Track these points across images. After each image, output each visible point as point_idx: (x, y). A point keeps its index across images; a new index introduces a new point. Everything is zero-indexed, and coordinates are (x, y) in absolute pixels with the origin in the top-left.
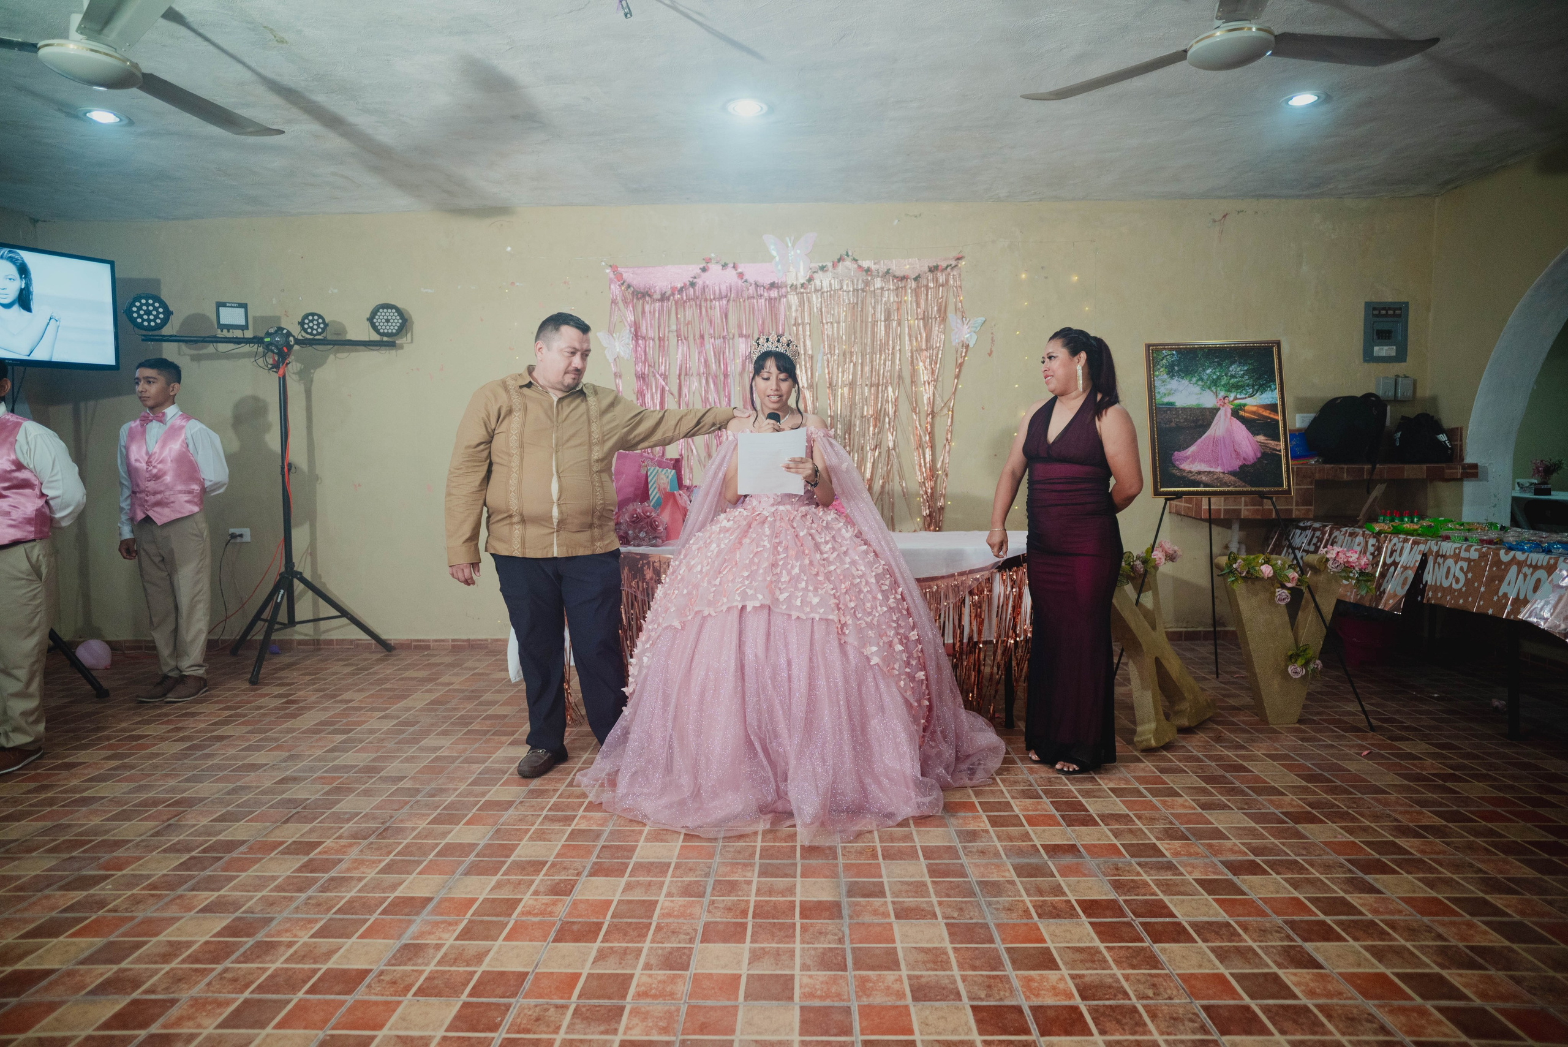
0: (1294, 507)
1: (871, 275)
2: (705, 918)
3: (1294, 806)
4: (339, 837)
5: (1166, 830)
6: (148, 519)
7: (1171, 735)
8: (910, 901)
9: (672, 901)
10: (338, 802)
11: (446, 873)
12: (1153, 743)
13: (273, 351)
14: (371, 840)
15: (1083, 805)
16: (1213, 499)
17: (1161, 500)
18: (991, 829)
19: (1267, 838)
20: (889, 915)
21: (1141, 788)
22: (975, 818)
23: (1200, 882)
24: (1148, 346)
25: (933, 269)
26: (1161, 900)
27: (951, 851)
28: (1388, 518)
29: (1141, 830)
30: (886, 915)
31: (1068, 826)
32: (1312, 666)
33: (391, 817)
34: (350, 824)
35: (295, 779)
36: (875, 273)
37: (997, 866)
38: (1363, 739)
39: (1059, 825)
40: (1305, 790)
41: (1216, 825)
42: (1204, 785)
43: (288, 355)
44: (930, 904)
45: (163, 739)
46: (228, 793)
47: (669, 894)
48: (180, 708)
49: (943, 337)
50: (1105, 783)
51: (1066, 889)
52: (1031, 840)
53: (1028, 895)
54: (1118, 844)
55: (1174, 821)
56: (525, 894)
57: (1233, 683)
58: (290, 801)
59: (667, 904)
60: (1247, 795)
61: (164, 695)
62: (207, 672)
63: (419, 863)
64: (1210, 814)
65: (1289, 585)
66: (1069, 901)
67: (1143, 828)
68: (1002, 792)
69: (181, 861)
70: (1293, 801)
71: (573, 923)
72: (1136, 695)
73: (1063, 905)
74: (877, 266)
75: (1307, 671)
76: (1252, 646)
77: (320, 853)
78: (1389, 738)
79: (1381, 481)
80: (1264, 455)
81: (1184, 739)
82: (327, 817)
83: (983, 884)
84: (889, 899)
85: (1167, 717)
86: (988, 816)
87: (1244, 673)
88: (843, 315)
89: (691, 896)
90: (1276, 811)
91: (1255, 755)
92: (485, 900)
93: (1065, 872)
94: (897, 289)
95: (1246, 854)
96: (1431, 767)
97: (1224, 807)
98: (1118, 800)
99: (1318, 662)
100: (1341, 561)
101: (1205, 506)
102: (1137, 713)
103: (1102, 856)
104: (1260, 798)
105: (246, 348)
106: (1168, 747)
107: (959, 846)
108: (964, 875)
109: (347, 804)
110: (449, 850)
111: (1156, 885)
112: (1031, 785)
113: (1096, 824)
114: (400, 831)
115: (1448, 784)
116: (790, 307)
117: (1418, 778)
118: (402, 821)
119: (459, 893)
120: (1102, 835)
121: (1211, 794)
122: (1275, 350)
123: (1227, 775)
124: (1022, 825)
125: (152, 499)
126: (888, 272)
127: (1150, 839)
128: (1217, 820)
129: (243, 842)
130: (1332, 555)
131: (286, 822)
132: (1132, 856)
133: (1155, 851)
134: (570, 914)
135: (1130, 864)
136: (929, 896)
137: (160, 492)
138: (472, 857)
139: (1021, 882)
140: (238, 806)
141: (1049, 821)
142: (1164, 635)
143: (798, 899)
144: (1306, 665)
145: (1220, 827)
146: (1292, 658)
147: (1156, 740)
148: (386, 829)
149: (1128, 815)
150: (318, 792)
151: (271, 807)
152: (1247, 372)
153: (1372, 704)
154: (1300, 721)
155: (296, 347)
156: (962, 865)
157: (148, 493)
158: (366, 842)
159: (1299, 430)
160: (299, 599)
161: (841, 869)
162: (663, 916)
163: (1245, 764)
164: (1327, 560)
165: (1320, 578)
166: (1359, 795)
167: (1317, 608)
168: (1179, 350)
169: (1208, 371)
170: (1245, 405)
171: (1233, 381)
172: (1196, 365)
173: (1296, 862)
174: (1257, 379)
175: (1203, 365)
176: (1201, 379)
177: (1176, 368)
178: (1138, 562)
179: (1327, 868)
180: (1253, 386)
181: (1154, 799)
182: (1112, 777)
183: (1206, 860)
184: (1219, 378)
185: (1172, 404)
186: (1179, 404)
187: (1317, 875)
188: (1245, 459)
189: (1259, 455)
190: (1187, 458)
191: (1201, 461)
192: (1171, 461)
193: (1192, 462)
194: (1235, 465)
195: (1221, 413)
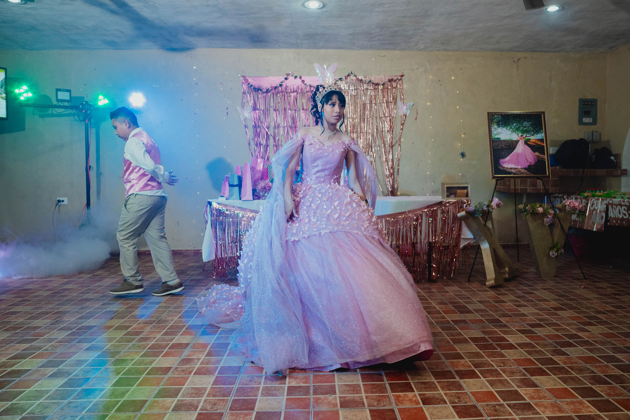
1: (362, 83)
3: (554, 305)
5: (503, 314)
7: (501, 281)
11: (193, 335)
19: (545, 316)
23: (518, 330)
24: (488, 113)
25: (390, 81)
28: (590, 191)
29: (491, 314)
31: (461, 313)
33: (160, 316)
36: (364, 82)
38: (582, 282)
39: (457, 313)
40: (559, 300)
41: (523, 312)
42: (517, 299)
49: (395, 111)
52: (446, 319)
54: (483, 319)
55: (505, 311)
60: (535, 302)
64: (520, 308)
67: (493, 314)
70: (554, 304)
74: (365, 79)
75: (558, 254)
78: (592, 282)
80: (538, 161)
81: (507, 283)
90: (547, 307)
93: (462, 328)
94: (374, 89)
96: (609, 291)
97: (525, 306)
100: (572, 206)
103: (477, 323)
104: (540, 303)
110: (191, 327)
113: (473, 313)
114: (166, 321)
115: (616, 297)
117: (605, 295)
118: (165, 318)
120: (476, 316)
122: (542, 116)
126: (370, 82)
127: (496, 317)
128: (523, 310)
130: (567, 203)
144: (557, 251)
146: (551, 248)
149: (486, 310)
152: (530, 125)
159: (553, 154)
163: (533, 292)
164: (566, 206)
165: (563, 214)
166: (581, 301)
167: (562, 227)
168: (502, 115)
169: (514, 124)
170: (530, 139)
171: (525, 129)
172: (509, 122)
173: (557, 323)
174: (535, 128)
175: (512, 122)
176: (511, 128)
177: (501, 123)
178: (485, 207)
179: (569, 325)
180: (533, 131)
181: (496, 304)
182: (477, 297)
183: (520, 324)
184: (519, 127)
185: (499, 138)
186: (502, 139)
187: (565, 327)
188: (530, 163)
189: (536, 161)
190: (506, 162)
191: (512, 163)
192: (499, 163)
193: (508, 164)
194: (526, 165)
195: (520, 143)
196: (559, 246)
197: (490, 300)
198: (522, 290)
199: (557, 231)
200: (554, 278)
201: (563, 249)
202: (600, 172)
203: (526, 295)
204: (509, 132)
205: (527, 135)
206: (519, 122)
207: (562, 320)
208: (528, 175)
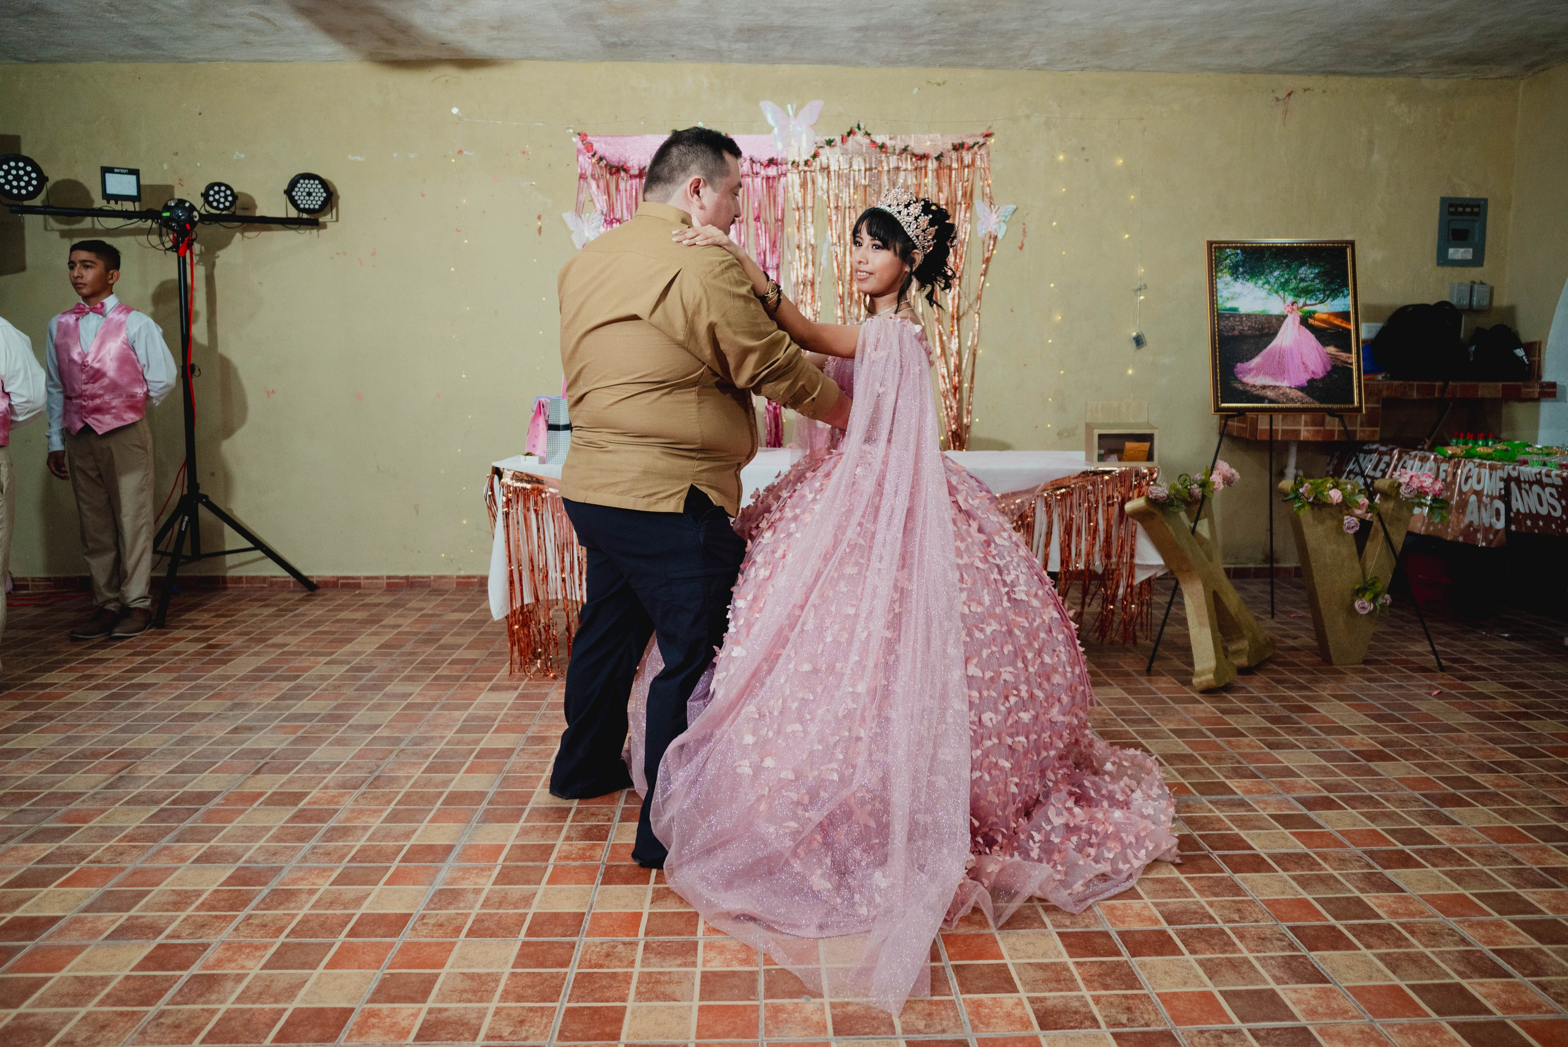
1: (886, 152)
3: (1365, 745)
4: (326, 787)
5: (1234, 769)
6: (87, 429)
7: (1231, 675)
10: (310, 752)
11: (461, 822)
12: (1212, 683)
14: (362, 789)
19: (1340, 776)
23: (1275, 817)
24: (1210, 244)
25: (957, 148)
26: (1237, 834)
28: (1461, 441)
29: (1207, 769)
32: (1380, 600)
33: (378, 766)
34: (333, 774)
35: (249, 729)
36: (891, 150)
38: (1432, 679)
40: (1375, 729)
41: (1286, 764)
42: (1270, 725)
45: (73, 687)
46: (176, 744)
54: (1187, 783)
55: (1242, 760)
56: (555, 839)
58: (254, 751)
60: (1315, 734)
63: (426, 811)
64: (1278, 753)
65: (1359, 512)
67: (1211, 767)
69: (152, 813)
70: (1362, 740)
74: (893, 143)
75: (1375, 606)
76: (1317, 579)
77: (308, 803)
78: (1461, 678)
80: (1335, 368)
81: (1244, 679)
82: (304, 767)
90: (1347, 750)
91: (1320, 695)
92: (514, 846)
94: (916, 168)
95: (1320, 791)
96: (1503, 706)
97: (1293, 746)
98: (1179, 740)
99: (1386, 596)
100: (1413, 486)
101: (1263, 426)
102: (1194, 651)
104: (1329, 738)
109: (321, 753)
110: (456, 798)
111: (1231, 821)
114: (392, 780)
115: (1520, 722)
116: (790, 188)
117: (1491, 717)
118: (392, 770)
119: (483, 840)
121: (1278, 734)
122: (1349, 251)
125: (89, 404)
126: (905, 150)
127: (1218, 778)
128: (1286, 759)
129: (216, 794)
130: (1406, 479)
131: (258, 772)
132: (1202, 795)
133: (1225, 789)
135: (1202, 802)
137: (99, 396)
138: (484, 805)
144: (1374, 599)
145: (1290, 765)
146: (1360, 593)
147: (1216, 680)
148: (377, 778)
149: (1194, 756)
150: (283, 741)
151: (233, 757)
152: (1317, 276)
153: (1441, 644)
154: (1365, 662)
157: (85, 398)
158: (358, 792)
159: (1370, 340)
163: (1311, 704)
164: (1400, 485)
165: (1390, 505)
166: (1432, 734)
167: (1387, 537)
168: (1244, 249)
169: (1276, 273)
170: (1314, 312)
171: (1302, 285)
172: (1263, 267)
173: (1371, 797)
174: (1329, 283)
175: (1270, 267)
176: (1268, 282)
177: (1241, 269)
178: (1196, 486)
179: (1402, 802)
180: (1324, 291)
181: (1218, 740)
182: (1171, 718)
183: (1279, 798)
184: (1287, 281)
185: (1235, 309)
186: (1243, 310)
187: (1394, 809)
188: (1313, 373)
189: (1329, 368)
190: (1251, 370)
191: (1265, 374)
192: (1233, 374)
193: (1257, 375)
194: (1303, 378)
195: (1289, 321)
196: (1379, 586)
197: (1203, 729)
198: (1283, 699)
199: (1375, 549)
200: (1363, 666)
201: (1388, 593)
202: (1488, 390)
203: (1293, 715)
204: (1262, 293)
205: (1308, 302)
206: (1288, 266)
207: (1384, 789)
208: (1305, 406)
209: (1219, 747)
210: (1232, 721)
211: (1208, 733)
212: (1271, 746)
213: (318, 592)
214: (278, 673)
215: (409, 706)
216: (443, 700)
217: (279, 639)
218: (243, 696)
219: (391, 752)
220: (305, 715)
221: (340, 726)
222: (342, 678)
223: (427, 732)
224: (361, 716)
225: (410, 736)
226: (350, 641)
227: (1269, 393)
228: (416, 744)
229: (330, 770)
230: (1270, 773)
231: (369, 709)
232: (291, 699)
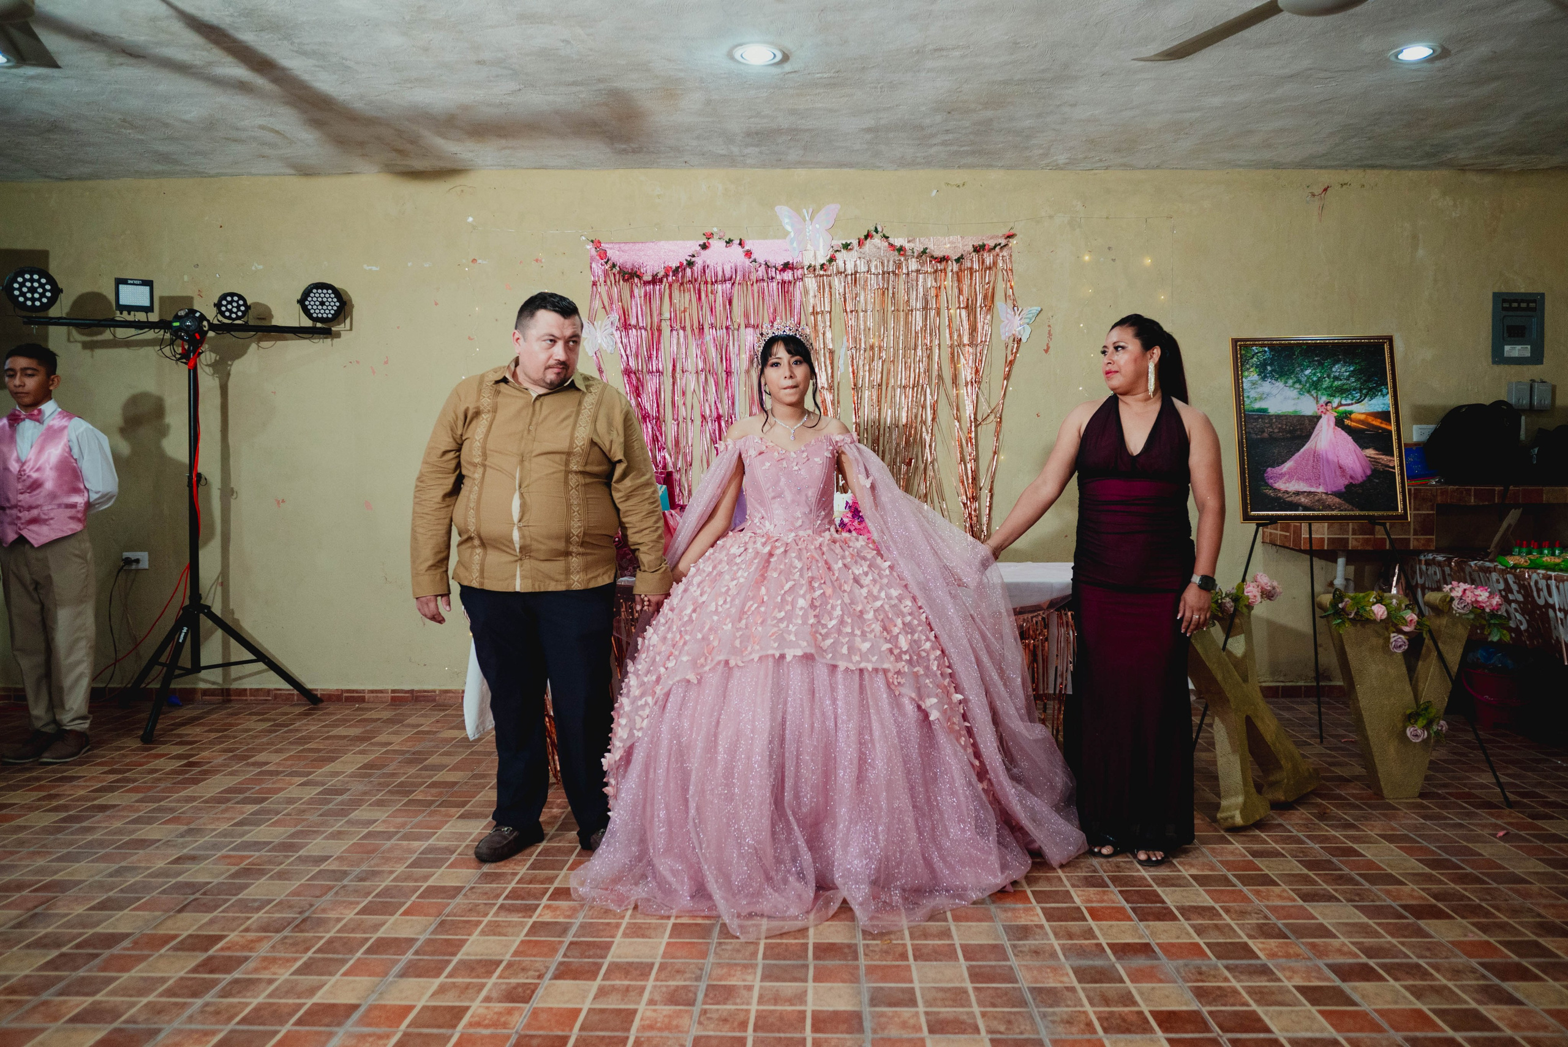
0: (1412, 537)
1: (905, 255)
2: (695, 1031)
3: (1415, 898)
4: (247, 930)
5: (1260, 927)
6: (22, 540)
7: (1262, 811)
8: (947, 1011)
9: (655, 1011)
10: (246, 886)
11: (377, 975)
12: (1239, 820)
13: (182, 338)
14: (285, 933)
15: (1158, 896)
16: (1316, 526)
17: (1252, 526)
18: (1046, 924)
19: (1383, 937)
20: (920, 1029)
21: (1230, 875)
22: (1026, 910)
23: (1301, 989)
24: (1235, 341)
25: (978, 249)
26: (1254, 1012)
27: (997, 951)
28: (1524, 550)
29: (1229, 925)
30: (917, 1028)
31: (1141, 920)
32: (1435, 728)
34: (260, 914)
35: (193, 858)
36: (910, 253)
37: (1054, 970)
38: (1498, 817)
39: (1130, 919)
40: (1429, 878)
41: (1321, 920)
42: (1306, 871)
43: (201, 342)
44: (972, 1015)
45: (31, 808)
46: (111, 875)
47: (652, 1002)
48: (54, 771)
49: (989, 329)
50: (1185, 869)
51: (1138, 998)
52: (1095, 937)
53: (1092, 1004)
54: (1201, 942)
55: (1269, 914)
56: (473, 1000)
57: (1341, 749)
58: (188, 885)
59: (648, 1014)
60: (1358, 883)
61: (40, 756)
62: (91, 728)
63: (344, 961)
64: (1313, 907)
65: (1406, 629)
66: (1141, 1013)
67: (1232, 923)
68: (1060, 879)
69: (48, 959)
70: (1415, 892)
71: (532, 1037)
72: (1221, 761)
73: (1133, 1018)
74: (912, 245)
75: (1429, 734)
76: (1363, 703)
77: (222, 949)
78: (1530, 816)
79: (1516, 506)
80: (1375, 472)
81: (1281, 815)
82: (232, 905)
83: (1037, 992)
84: (921, 1008)
85: (1259, 789)
86: (1042, 908)
87: (1354, 737)
88: (870, 300)
89: (677, 1004)
90: (1393, 904)
91: (1367, 836)
92: (424, 1008)
93: (1137, 976)
94: (935, 272)
95: (1357, 956)
97: (1330, 898)
98: (1201, 889)
99: (1442, 722)
100: (1468, 600)
101: (1305, 535)
102: (1221, 783)
103: (1182, 958)
104: (1374, 888)
105: (150, 334)
106: (1260, 825)
107: (1008, 944)
108: (1014, 980)
109: (258, 889)
110: (383, 945)
111: (1249, 993)
112: (1095, 871)
113: (1174, 918)
116: (806, 292)
119: (393, 999)
120: (1182, 931)
121: (1315, 883)
122: (1386, 347)
123: (1334, 860)
124: (1085, 919)
125: (26, 515)
126: (924, 252)
127: (1240, 937)
128: (1323, 914)
129: (128, 936)
130: (1458, 593)
131: (180, 911)
132: (1218, 958)
133: (1246, 951)
134: (528, 1026)
135: (1216, 968)
136: (970, 1006)
137: (37, 507)
138: (409, 955)
139: (1083, 989)
140: (122, 891)
141: (1117, 914)
142: (1258, 689)
143: (809, 1008)
144: (1427, 727)
145: (1325, 922)
146: (1411, 718)
147: (1243, 817)
148: (304, 920)
149: (1213, 908)
150: (223, 873)
151: (164, 892)
152: (1353, 373)
153: (1507, 775)
154: (1422, 795)
155: (211, 334)
156: (1011, 968)
157: (21, 509)
158: (279, 936)
159: (1417, 444)
160: (207, 638)
161: (862, 971)
162: (643, 1028)
163: (1357, 847)
164: (1452, 599)
165: (1444, 621)
166: (1495, 885)
167: (1441, 658)
168: (1272, 347)
169: (1307, 372)
170: (1351, 413)
171: (1336, 383)
172: (1293, 364)
173: (1418, 966)
174: (1366, 381)
175: (1300, 365)
176: (1299, 381)
177: (1269, 368)
178: (1228, 599)
179: (1456, 973)
180: (1361, 390)
181: (1245, 889)
182: (1194, 862)
183: (1309, 963)
184: (1320, 380)
185: (1265, 410)
186: (1272, 411)
187: (1444, 982)
188: (1351, 477)
189: (1369, 472)
190: (1282, 475)
191: (1299, 479)
192: (1263, 479)
193: (1289, 481)
194: (1341, 483)
195: (1323, 422)
196: (1433, 711)
198: (1325, 839)
199: (1429, 673)
200: (1420, 801)
201: (1444, 719)
204: (1294, 393)
205: (1344, 402)
206: (1321, 364)
207: (1435, 956)
208: (1343, 513)
209: (1246, 899)
210: (1265, 866)
211: (1234, 880)
212: (1306, 897)
213: (321, 705)
214: (247, 795)
215: (369, 835)
216: (407, 829)
217: (261, 757)
218: (201, 821)
219: (331, 888)
220: (256, 843)
221: (288, 857)
222: (311, 801)
223: (377, 865)
224: (315, 846)
225: (358, 870)
226: (332, 760)
227: (1303, 500)
228: (362, 880)
229: (258, 909)
230: (1300, 932)
231: (326, 838)
232: (251, 824)
